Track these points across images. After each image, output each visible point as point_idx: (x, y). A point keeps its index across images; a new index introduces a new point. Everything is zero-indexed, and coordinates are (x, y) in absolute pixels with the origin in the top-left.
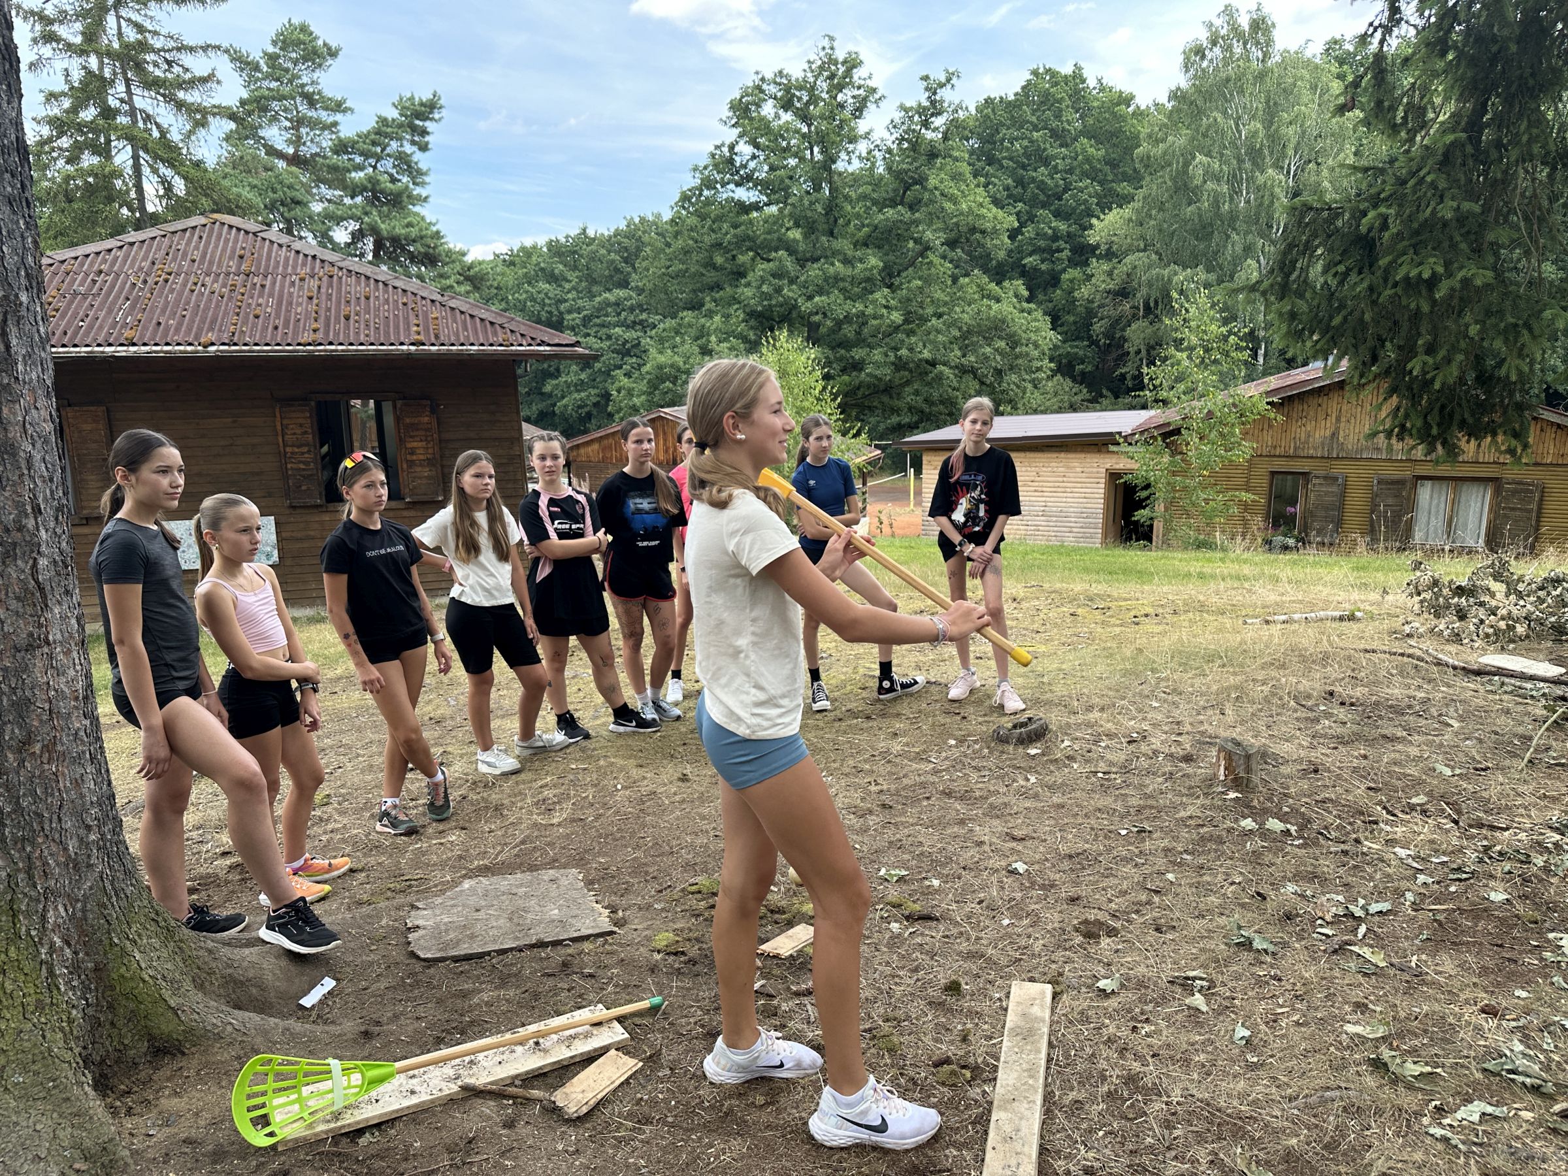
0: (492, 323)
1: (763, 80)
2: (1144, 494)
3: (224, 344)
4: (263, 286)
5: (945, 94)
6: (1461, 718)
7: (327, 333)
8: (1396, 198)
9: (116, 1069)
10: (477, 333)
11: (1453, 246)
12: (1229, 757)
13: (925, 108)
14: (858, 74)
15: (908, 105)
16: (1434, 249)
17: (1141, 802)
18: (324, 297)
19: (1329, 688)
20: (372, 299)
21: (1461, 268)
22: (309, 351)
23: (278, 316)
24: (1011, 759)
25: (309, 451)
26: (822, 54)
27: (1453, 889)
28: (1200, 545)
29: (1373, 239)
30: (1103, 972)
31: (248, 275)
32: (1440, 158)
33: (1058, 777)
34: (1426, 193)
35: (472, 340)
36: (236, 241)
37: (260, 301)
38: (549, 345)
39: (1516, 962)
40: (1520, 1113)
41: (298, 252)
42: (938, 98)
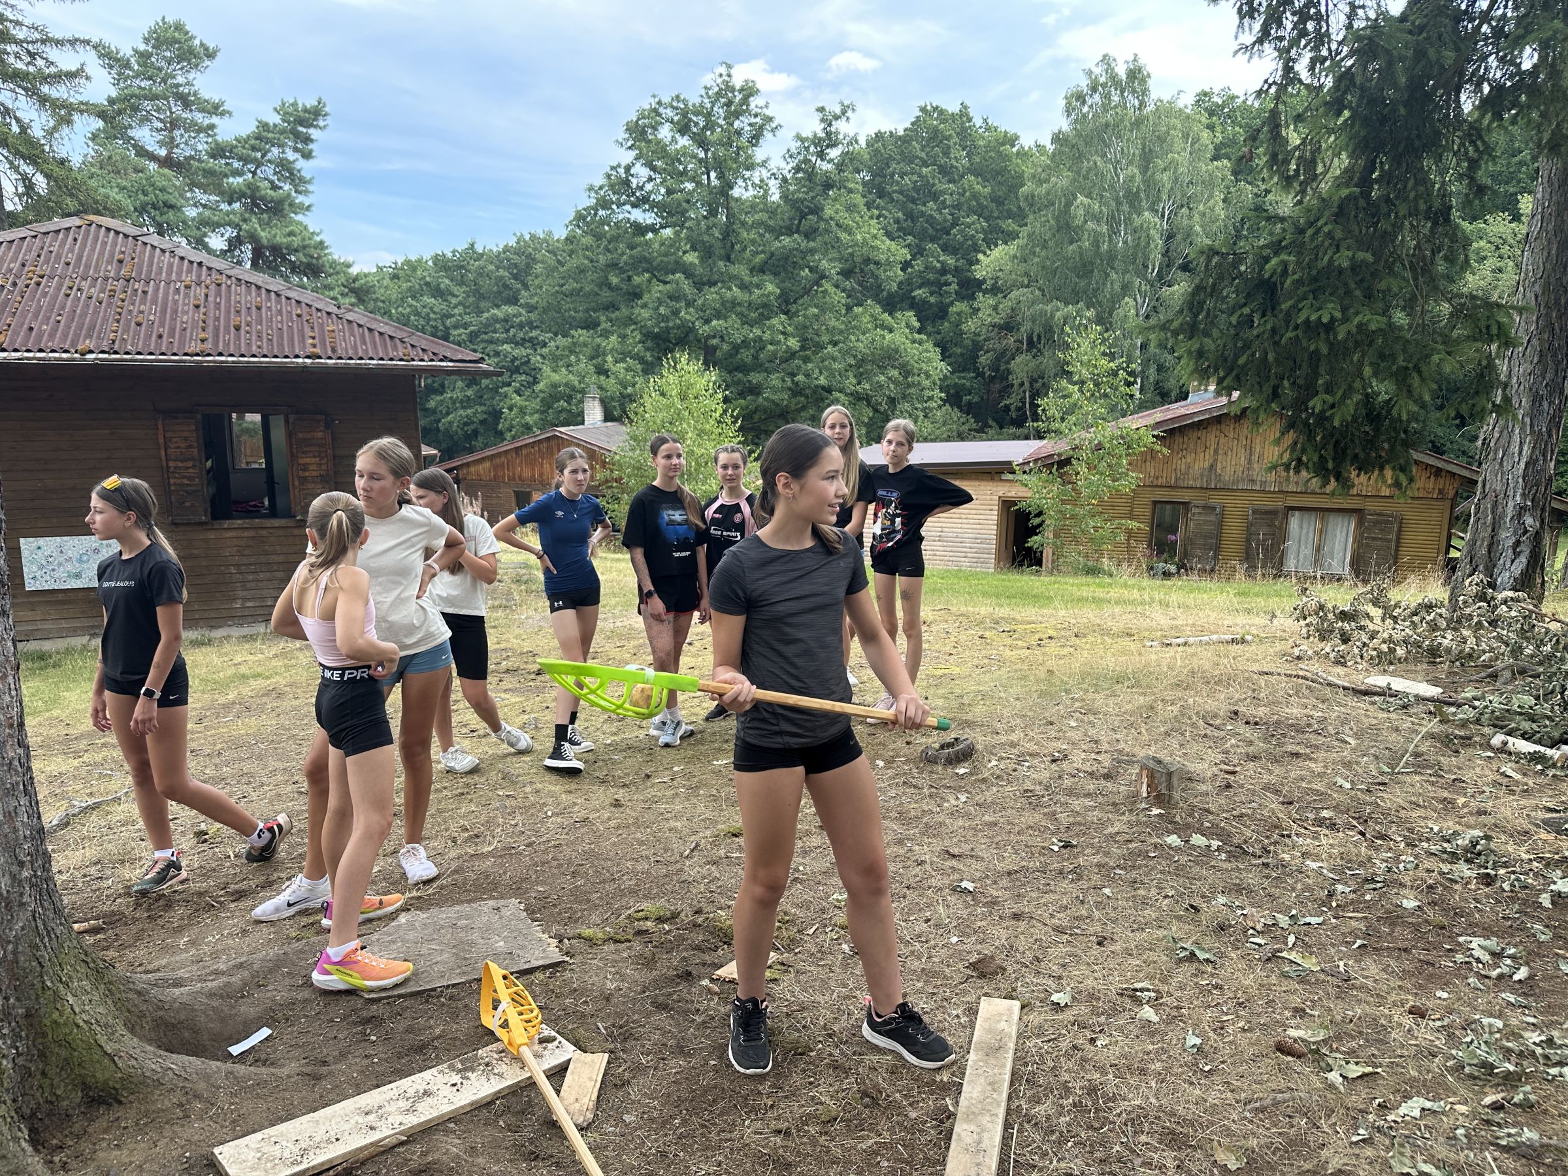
0: (391, 337)
1: (659, 103)
2: (1036, 521)
3: (103, 352)
4: (145, 292)
5: (841, 126)
6: (1357, 736)
7: (216, 343)
8: (1297, 247)
9: (47, 1121)
10: (375, 347)
11: (1348, 293)
12: (1152, 775)
13: (820, 139)
14: (755, 103)
15: (804, 135)
16: (1331, 295)
17: (1071, 820)
18: (212, 306)
19: (1233, 708)
20: (264, 310)
21: (1357, 313)
22: (197, 362)
23: (162, 325)
24: (941, 779)
25: (194, 466)
26: (719, 80)
27: (1368, 897)
28: (1092, 571)
29: (1275, 284)
30: (1054, 986)
31: (128, 281)
32: (1335, 210)
33: (988, 796)
34: (1323, 242)
35: (371, 354)
36: (115, 244)
37: (142, 307)
38: (451, 361)
39: (1433, 965)
40: (1455, 1107)
41: (182, 258)
42: (833, 130)
